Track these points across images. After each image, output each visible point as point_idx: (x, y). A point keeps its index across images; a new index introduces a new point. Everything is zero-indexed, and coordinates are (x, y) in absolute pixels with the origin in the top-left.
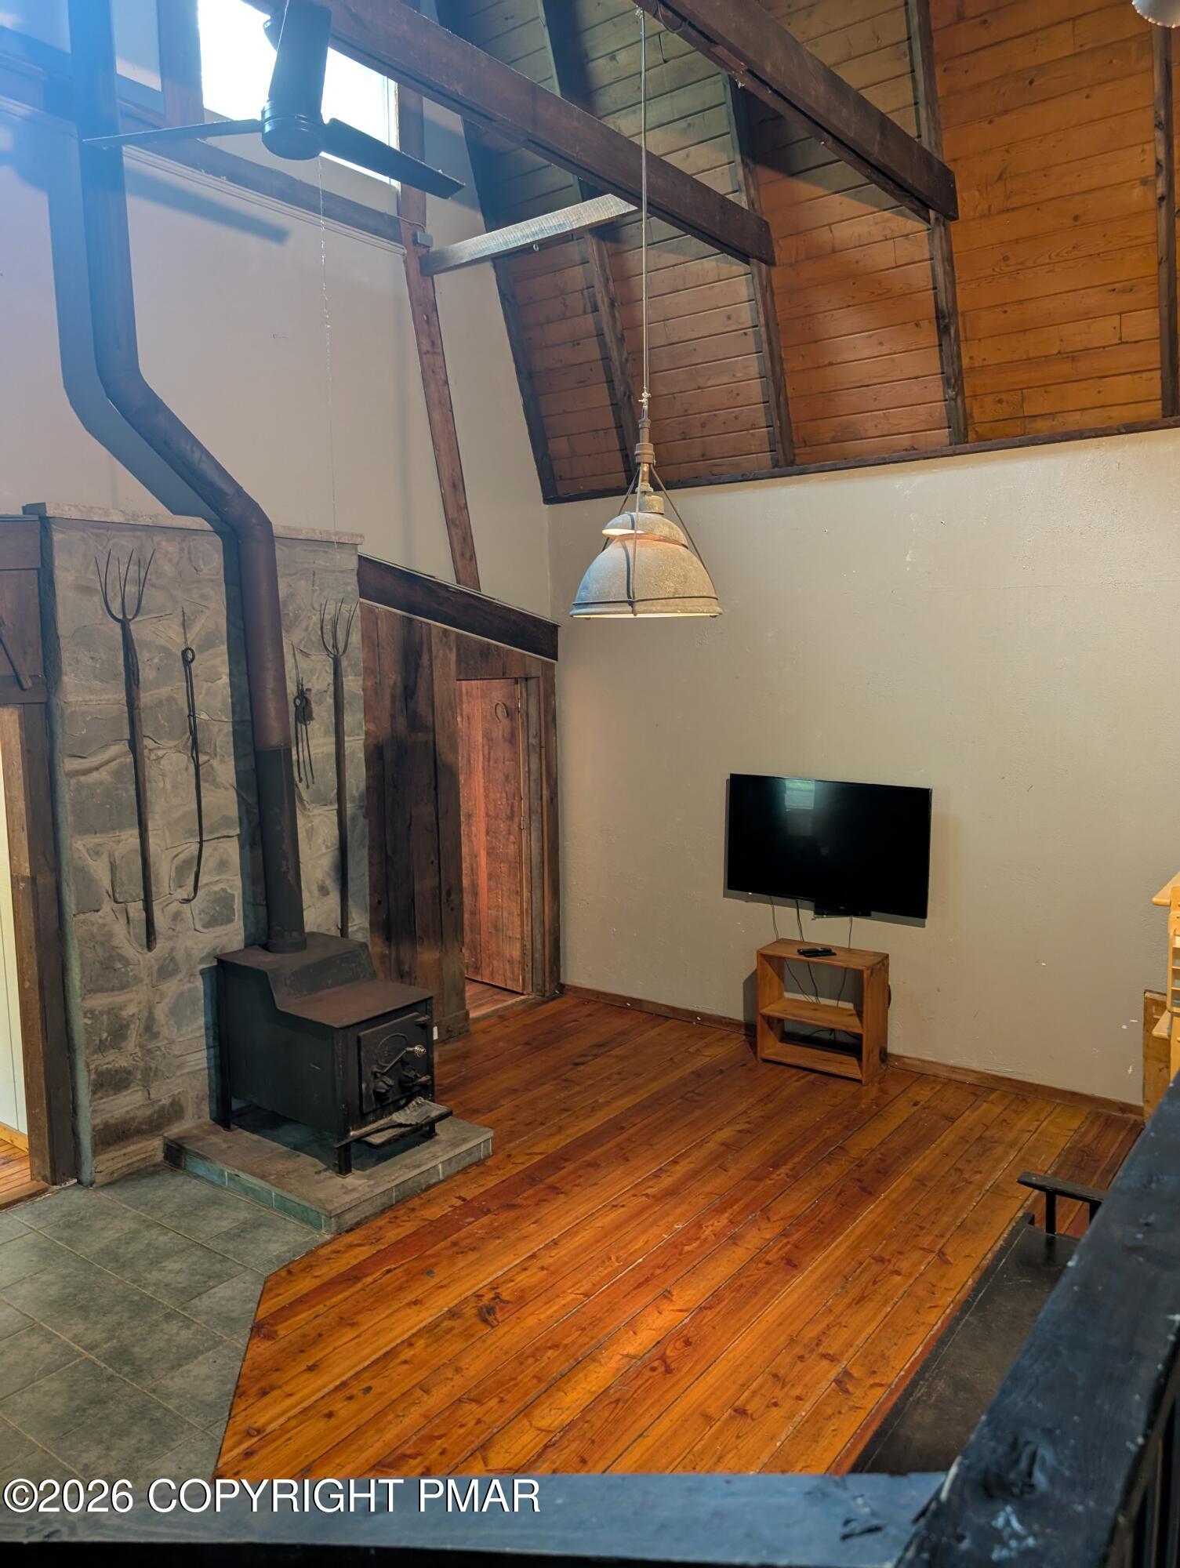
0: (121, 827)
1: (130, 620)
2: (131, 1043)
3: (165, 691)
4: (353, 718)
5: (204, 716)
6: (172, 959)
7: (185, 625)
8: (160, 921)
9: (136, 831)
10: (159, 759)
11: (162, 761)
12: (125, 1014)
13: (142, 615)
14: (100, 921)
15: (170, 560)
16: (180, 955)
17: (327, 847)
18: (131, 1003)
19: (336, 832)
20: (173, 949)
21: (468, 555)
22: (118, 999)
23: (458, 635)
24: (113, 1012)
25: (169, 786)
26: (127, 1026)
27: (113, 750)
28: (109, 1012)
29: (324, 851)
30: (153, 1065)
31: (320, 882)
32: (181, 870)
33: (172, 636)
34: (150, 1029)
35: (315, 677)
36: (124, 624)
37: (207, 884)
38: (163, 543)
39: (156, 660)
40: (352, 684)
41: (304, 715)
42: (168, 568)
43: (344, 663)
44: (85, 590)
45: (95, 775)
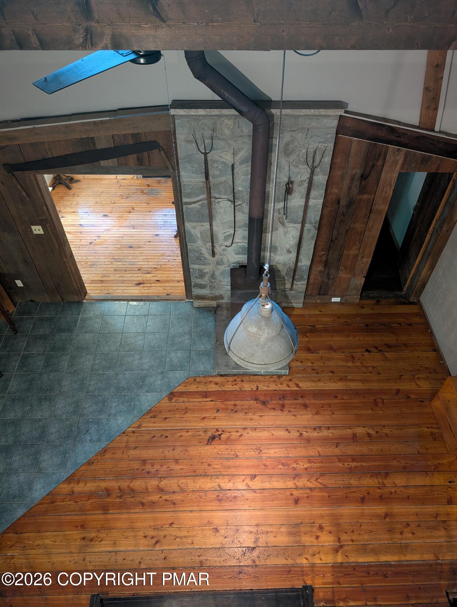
0: (204, 222)
1: (208, 153)
2: (207, 278)
3: (223, 179)
4: (318, 193)
5: (240, 188)
6: (222, 261)
7: (234, 154)
8: (218, 250)
9: (209, 224)
11: (220, 203)
12: (204, 271)
13: (214, 150)
14: (197, 246)
15: (228, 128)
16: (225, 260)
17: (293, 238)
18: (207, 269)
19: (299, 234)
20: (222, 258)
22: (202, 267)
24: (200, 271)
25: (222, 212)
26: (205, 275)
27: (200, 198)
28: (199, 270)
29: (292, 239)
30: (213, 285)
31: (288, 249)
32: (226, 238)
33: (228, 158)
34: (213, 276)
35: (300, 175)
36: (205, 154)
37: (237, 242)
38: (226, 120)
39: (220, 167)
40: (321, 178)
41: (289, 191)
42: (227, 132)
43: (318, 170)
44: (189, 142)
45: (193, 205)
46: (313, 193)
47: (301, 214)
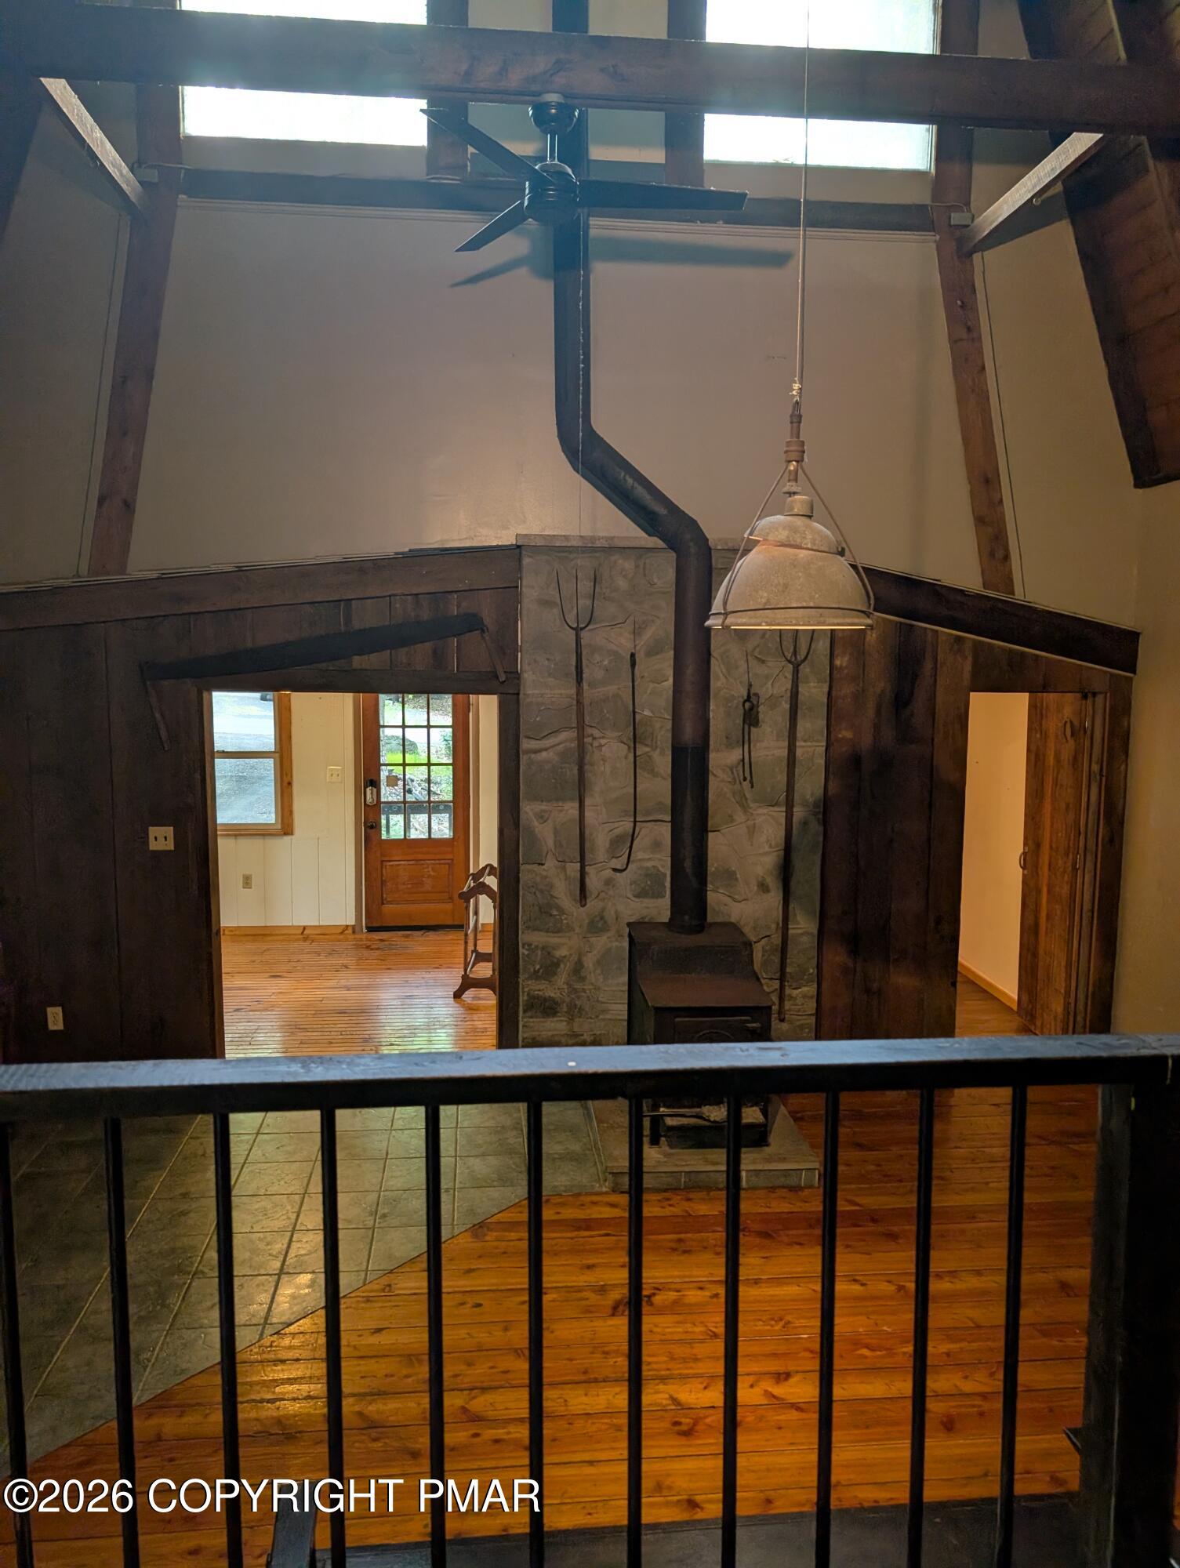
0: (563, 799)
1: (582, 629)
2: (561, 979)
3: (611, 689)
4: (812, 726)
5: (647, 713)
6: (602, 918)
7: (636, 633)
8: (594, 881)
9: (577, 805)
10: (601, 746)
11: (604, 748)
12: (558, 954)
13: (595, 623)
14: (544, 873)
15: (625, 576)
16: (610, 915)
17: (771, 847)
18: (564, 947)
19: (783, 833)
20: (603, 910)
21: (1000, 554)
22: (553, 940)
23: (974, 640)
24: (547, 950)
25: (608, 770)
26: (557, 965)
27: (563, 736)
28: (543, 948)
29: (767, 849)
30: (578, 1003)
31: (760, 879)
32: (616, 842)
33: (622, 641)
34: (578, 970)
35: (770, 683)
36: (577, 630)
37: (640, 860)
38: (620, 561)
39: (606, 663)
40: (814, 690)
41: (751, 717)
42: (622, 584)
43: (805, 669)
44: (545, 603)
45: (544, 754)
46: (803, 726)
47: (782, 778)
